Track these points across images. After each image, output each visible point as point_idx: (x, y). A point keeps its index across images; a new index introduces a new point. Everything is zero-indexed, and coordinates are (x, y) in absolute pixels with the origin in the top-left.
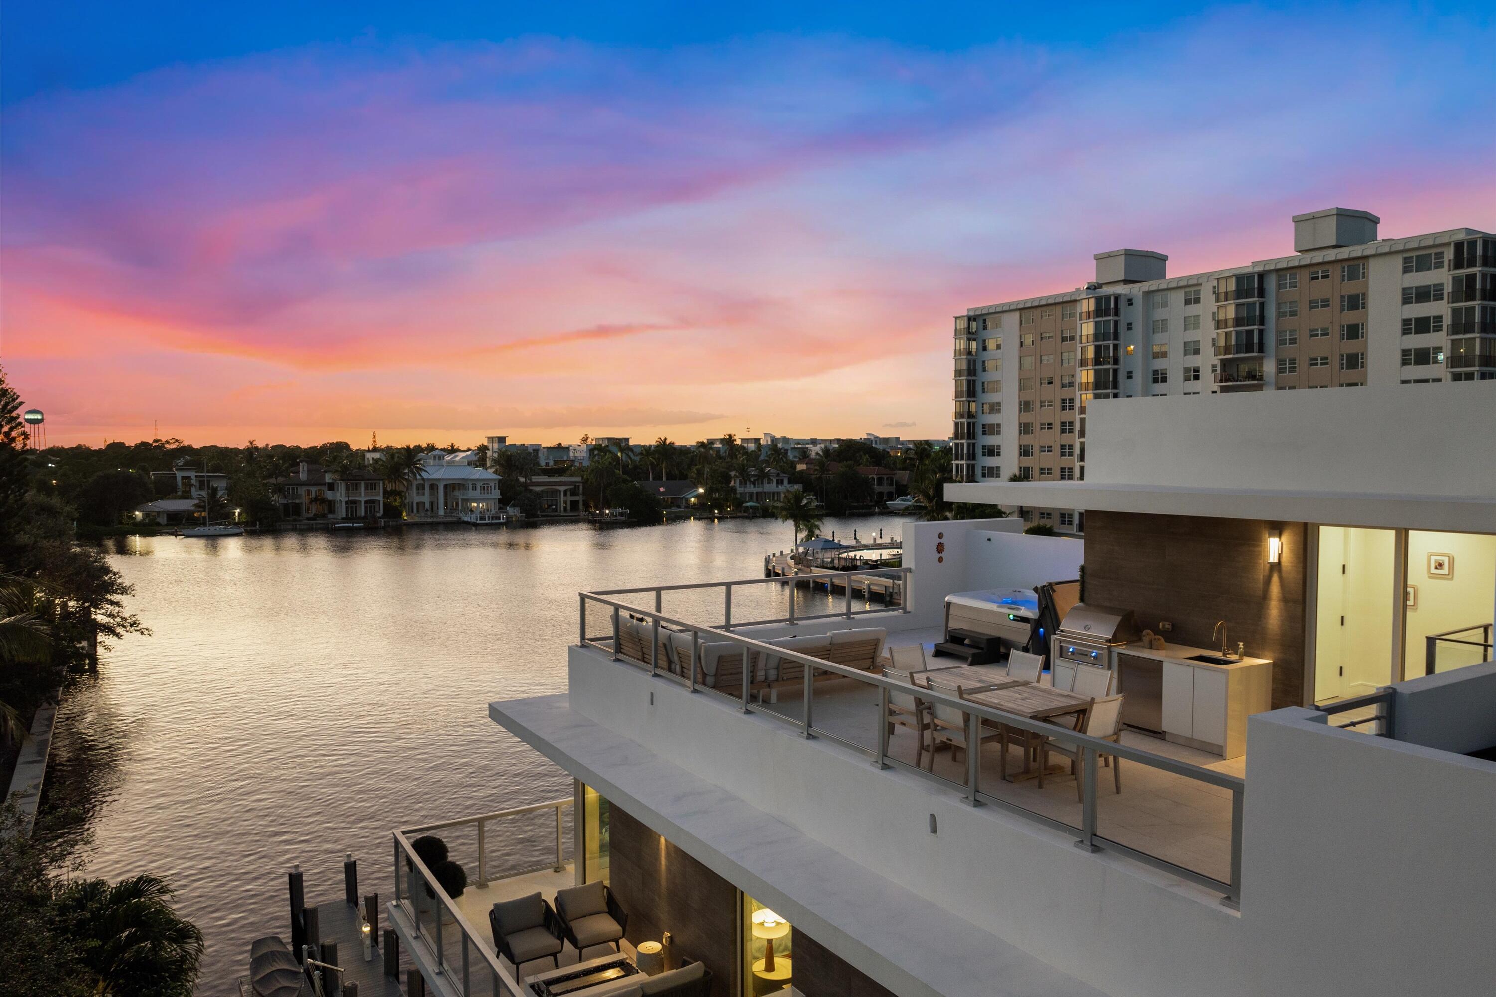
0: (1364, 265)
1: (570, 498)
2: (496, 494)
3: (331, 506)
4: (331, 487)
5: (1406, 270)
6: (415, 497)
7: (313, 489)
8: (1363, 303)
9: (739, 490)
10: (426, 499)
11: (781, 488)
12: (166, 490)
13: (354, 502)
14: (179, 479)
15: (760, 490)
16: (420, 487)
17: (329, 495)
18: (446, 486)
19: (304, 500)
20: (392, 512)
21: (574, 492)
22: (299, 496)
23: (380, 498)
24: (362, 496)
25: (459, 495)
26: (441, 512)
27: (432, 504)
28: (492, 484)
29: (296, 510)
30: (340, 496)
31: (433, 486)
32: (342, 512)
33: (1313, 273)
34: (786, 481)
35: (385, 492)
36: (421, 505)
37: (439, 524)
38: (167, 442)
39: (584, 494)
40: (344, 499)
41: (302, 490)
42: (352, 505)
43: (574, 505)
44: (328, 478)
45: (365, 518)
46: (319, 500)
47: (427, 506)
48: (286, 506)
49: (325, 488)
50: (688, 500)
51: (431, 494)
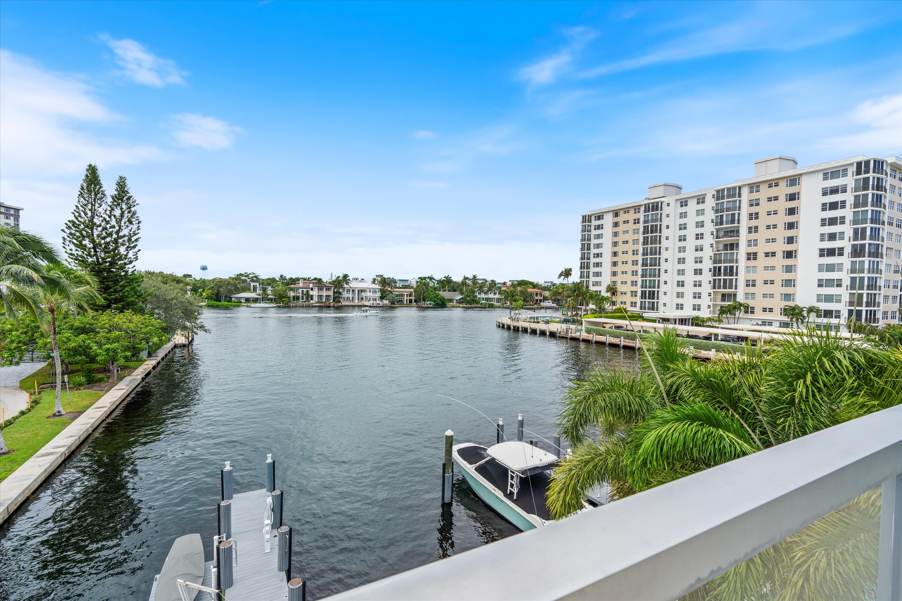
0: (799, 178)
1: (409, 298)
2: (379, 294)
3: (312, 296)
4: (312, 289)
5: (825, 179)
6: (345, 295)
7: (305, 290)
8: (798, 197)
9: (479, 296)
10: (350, 295)
11: (495, 296)
12: (246, 289)
13: (321, 296)
14: (252, 286)
15: (487, 297)
16: (348, 291)
18: (359, 291)
19: (301, 294)
20: (336, 300)
21: (410, 295)
22: (299, 293)
23: (332, 294)
24: (325, 294)
25: (364, 294)
26: (356, 300)
27: (353, 298)
28: (377, 290)
30: (315, 293)
31: (354, 291)
32: (316, 299)
33: (769, 184)
34: (497, 293)
35: (334, 292)
36: (347, 298)
37: (355, 306)
38: (250, 274)
39: (415, 296)
40: (317, 294)
41: (300, 291)
43: (411, 301)
44: (311, 286)
45: (325, 301)
47: (351, 299)
49: (310, 290)
51: (353, 294)
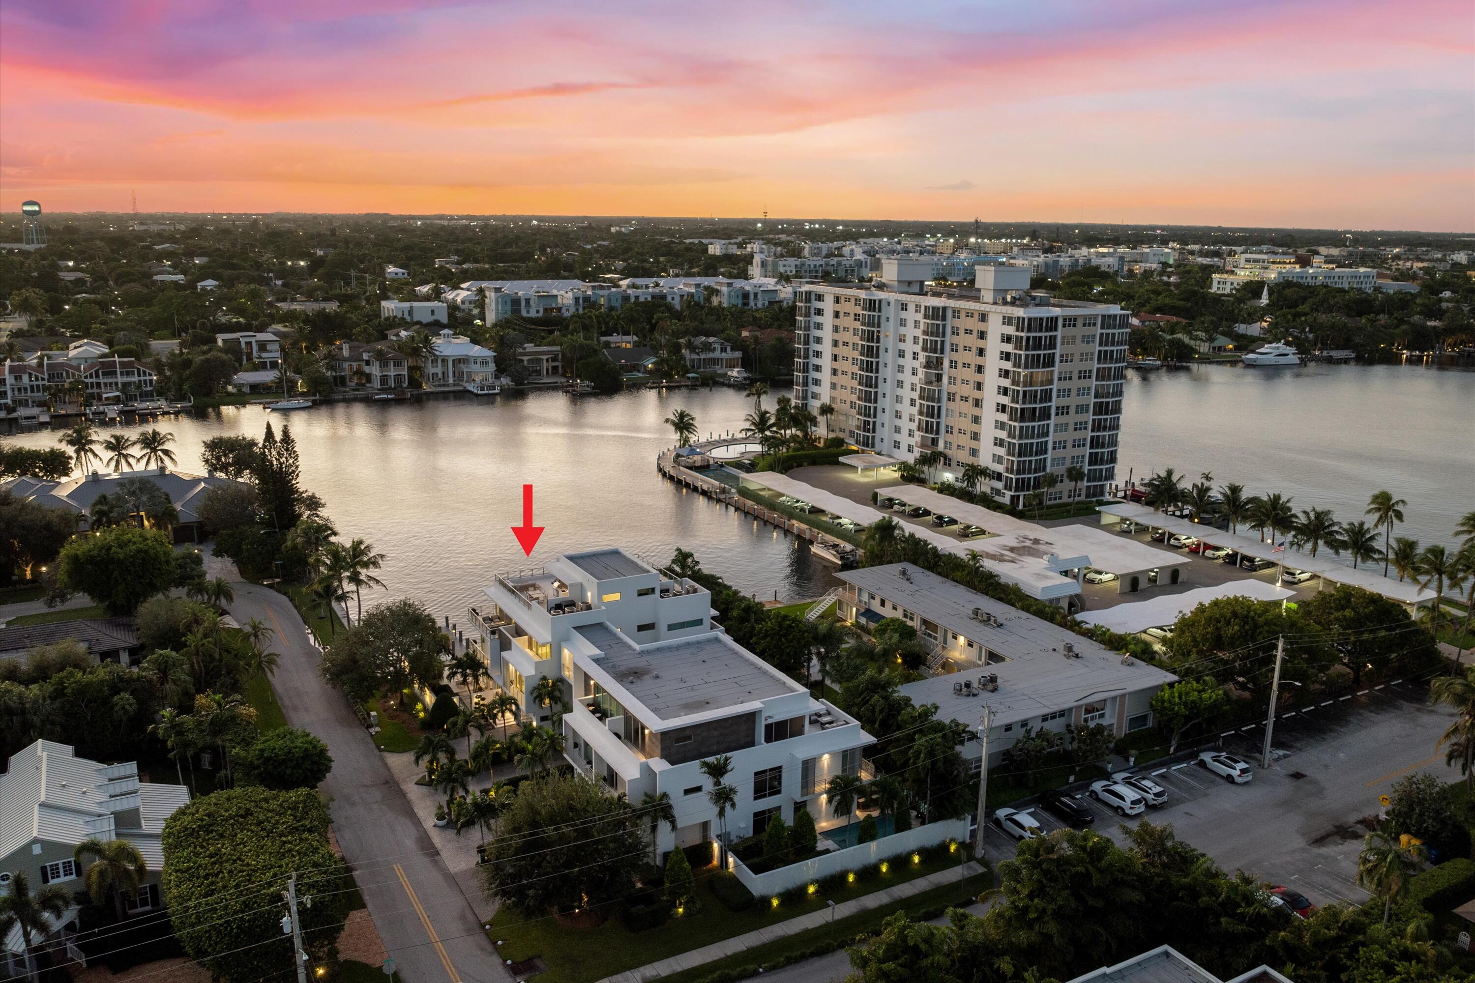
1: (552, 364)
2: (492, 367)
3: (368, 377)
4: (368, 363)
6: (431, 370)
7: (355, 365)
9: (689, 357)
10: (439, 370)
11: (724, 355)
13: (386, 376)
14: (243, 344)
15: (706, 356)
16: (434, 362)
17: (367, 369)
18: (454, 361)
19: (347, 373)
20: (414, 383)
21: (554, 359)
22: (344, 370)
23: (405, 373)
24: (392, 372)
25: (465, 368)
26: (451, 381)
27: (444, 376)
28: (490, 358)
29: (341, 381)
30: (375, 370)
31: (444, 360)
32: (377, 384)
34: (729, 349)
35: (409, 369)
36: (435, 375)
37: (449, 393)
40: (379, 374)
41: (346, 365)
42: (384, 379)
43: (554, 371)
44: (365, 356)
45: (395, 388)
46: (360, 373)
47: (440, 376)
48: (335, 378)
49: (363, 363)
50: (645, 367)
51: (443, 367)
